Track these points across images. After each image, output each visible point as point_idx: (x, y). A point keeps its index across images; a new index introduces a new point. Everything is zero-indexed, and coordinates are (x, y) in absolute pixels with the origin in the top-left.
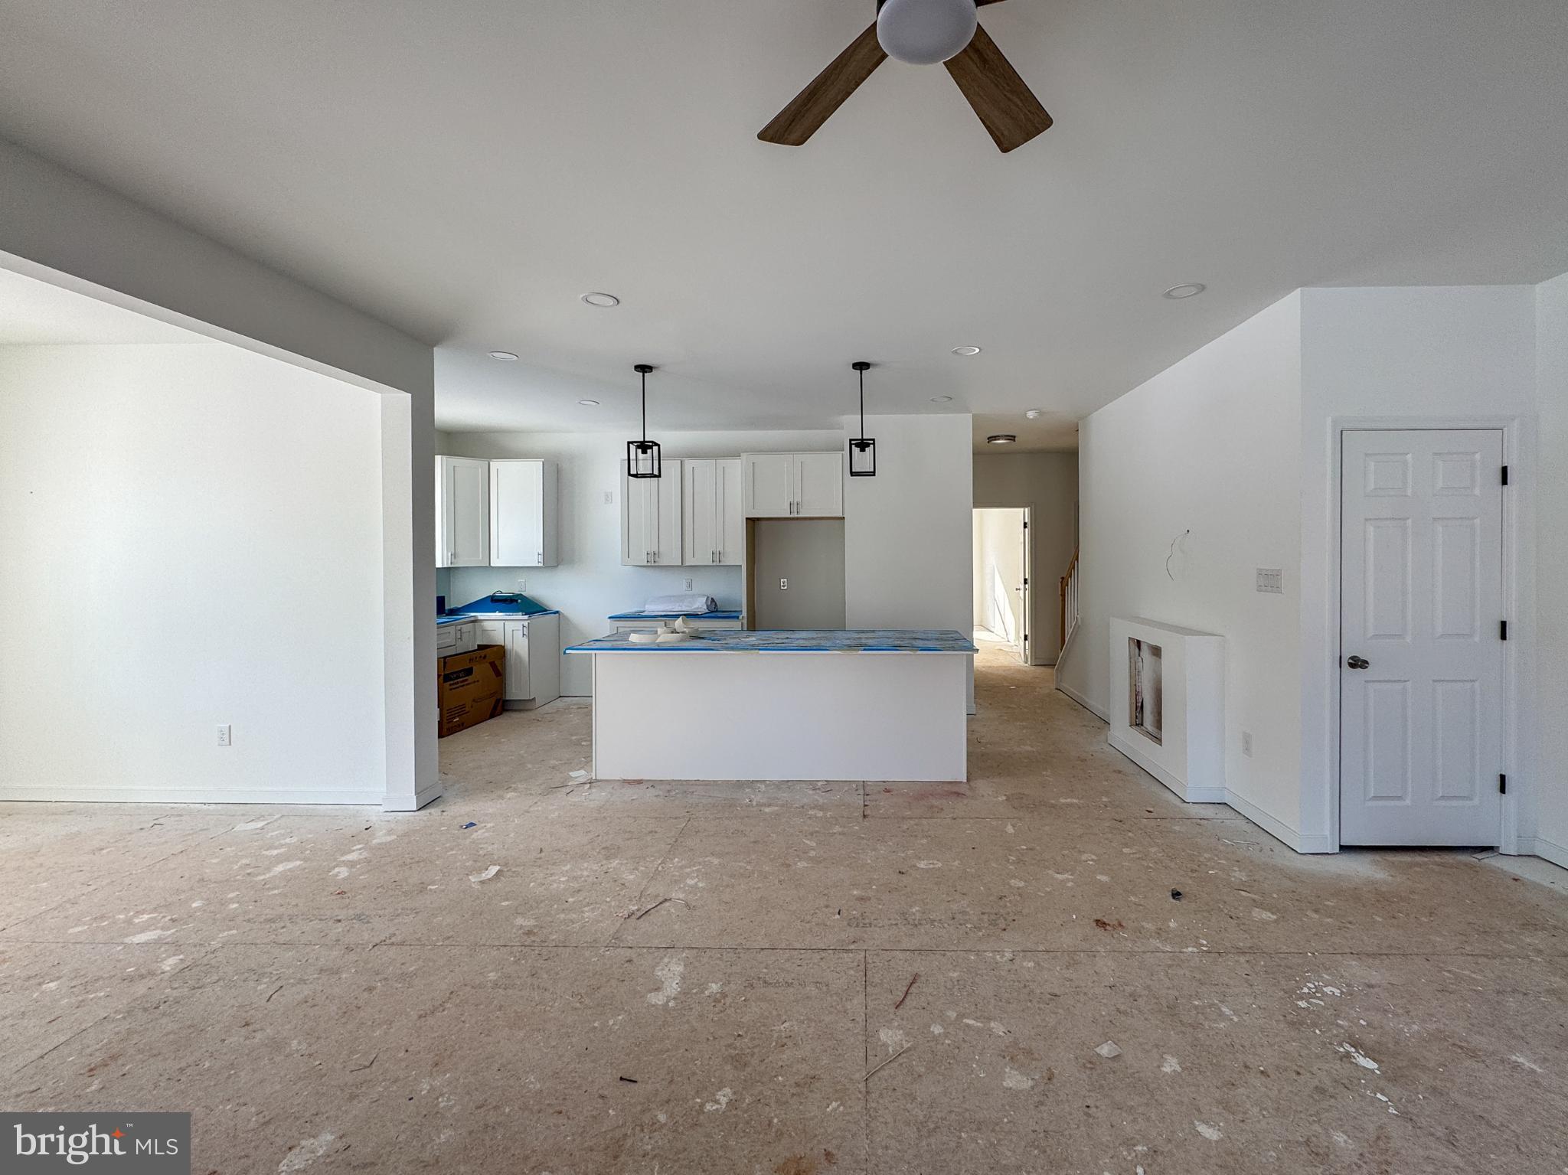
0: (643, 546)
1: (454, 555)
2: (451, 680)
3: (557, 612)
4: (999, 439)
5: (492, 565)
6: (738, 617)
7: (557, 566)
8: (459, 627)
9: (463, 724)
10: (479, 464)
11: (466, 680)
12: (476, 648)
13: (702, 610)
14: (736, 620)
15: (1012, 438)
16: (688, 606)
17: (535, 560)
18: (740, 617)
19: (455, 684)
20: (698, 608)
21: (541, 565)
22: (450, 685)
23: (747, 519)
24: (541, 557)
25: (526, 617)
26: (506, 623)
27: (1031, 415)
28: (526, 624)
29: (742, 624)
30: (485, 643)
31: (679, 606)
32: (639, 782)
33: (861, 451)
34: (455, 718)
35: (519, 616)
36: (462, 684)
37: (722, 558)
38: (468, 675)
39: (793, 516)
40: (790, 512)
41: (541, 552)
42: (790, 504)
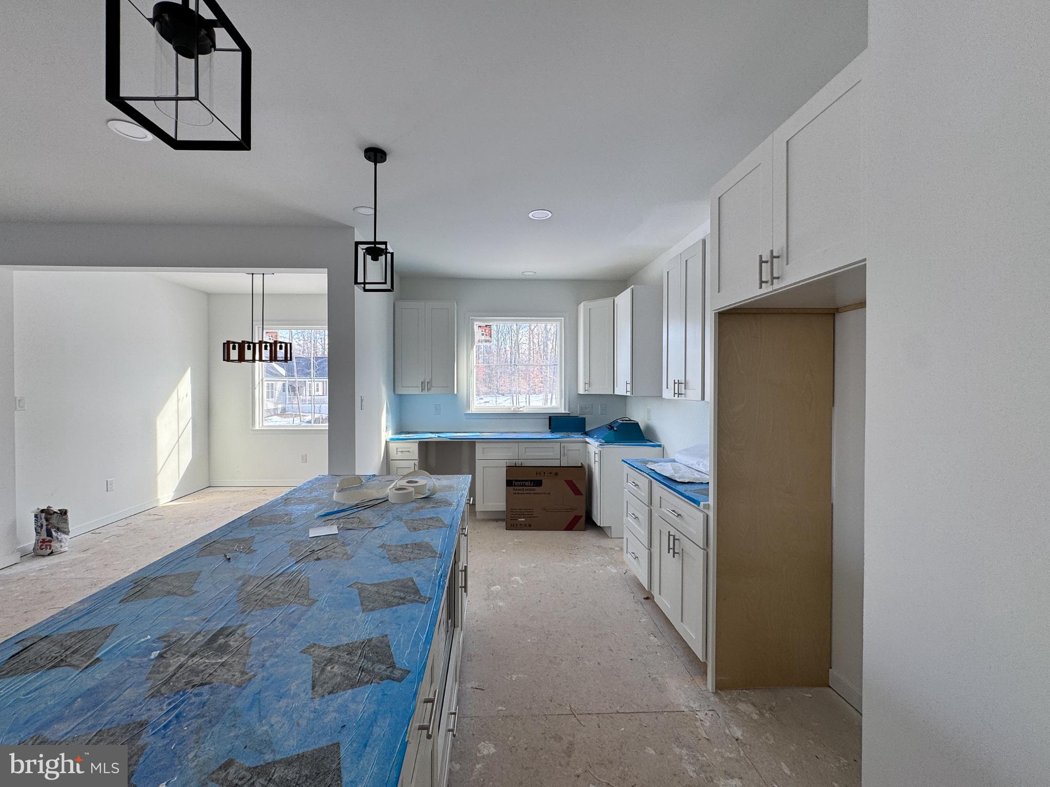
1: (588, 384)
5: (615, 393)
9: (530, 525)
10: (609, 301)
11: (533, 490)
19: (520, 490)
23: (718, 314)
28: (597, 451)
34: (520, 518)
38: (536, 486)
39: (767, 289)
40: (760, 282)
41: (629, 382)
42: (761, 263)
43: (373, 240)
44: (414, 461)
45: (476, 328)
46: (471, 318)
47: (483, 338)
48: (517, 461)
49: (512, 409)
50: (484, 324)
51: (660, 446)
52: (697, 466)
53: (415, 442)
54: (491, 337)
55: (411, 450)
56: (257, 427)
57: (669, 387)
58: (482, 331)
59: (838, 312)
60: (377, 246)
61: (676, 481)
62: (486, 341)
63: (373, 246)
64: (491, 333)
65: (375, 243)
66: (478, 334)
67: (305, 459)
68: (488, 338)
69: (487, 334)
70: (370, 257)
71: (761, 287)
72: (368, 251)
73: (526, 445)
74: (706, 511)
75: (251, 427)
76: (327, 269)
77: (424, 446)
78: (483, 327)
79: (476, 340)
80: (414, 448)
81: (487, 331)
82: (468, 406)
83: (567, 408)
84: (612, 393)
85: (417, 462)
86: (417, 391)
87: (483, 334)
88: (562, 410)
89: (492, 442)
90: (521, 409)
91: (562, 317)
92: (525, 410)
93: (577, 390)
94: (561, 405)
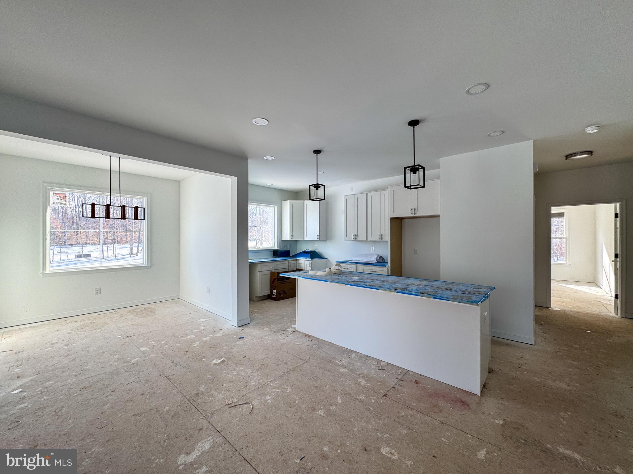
0: (352, 231)
1: (293, 236)
2: (280, 281)
3: (326, 258)
4: (576, 156)
5: (305, 239)
6: (386, 266)
7: (326, 240)
8: (289, 262)
9: (285, 297)
10: (302, 202)
11: (287, 281)
12: (296, 269)
13: (374, 261)
14: (385, 267)
15: (590, 153)
16: (369, 259)
17: (316, 238)
18: (387, 266)
19: (282, 282)
20: (372, 260)
21: (318, 240)
22: (280, 282)
23: (391, 218)
24: (318, 237)
25: (310, 260)
26: (305, 261)
27: (590, 130)
28: (310, 262)
29: (388, 269)
30: (299, 268)
31: (365, 259)
32: (309, 336)
33: (413, 173)
34: (282, 294)
35: (309, 259)
36: (285, 282)
37: (383, 238)
38: (287, 280)
39: (412, 216)
40: (411, 214)
41: (318, 235)
42: (411, 210)
57: (347, 236)
59: (403, 219)
61: (370, 263)
75: (41, 272)
89: (264, 263)
90: (260, 248)
91: (276, 205)
92: (261, 249)
93: (281, 238)
94: (275, 245)
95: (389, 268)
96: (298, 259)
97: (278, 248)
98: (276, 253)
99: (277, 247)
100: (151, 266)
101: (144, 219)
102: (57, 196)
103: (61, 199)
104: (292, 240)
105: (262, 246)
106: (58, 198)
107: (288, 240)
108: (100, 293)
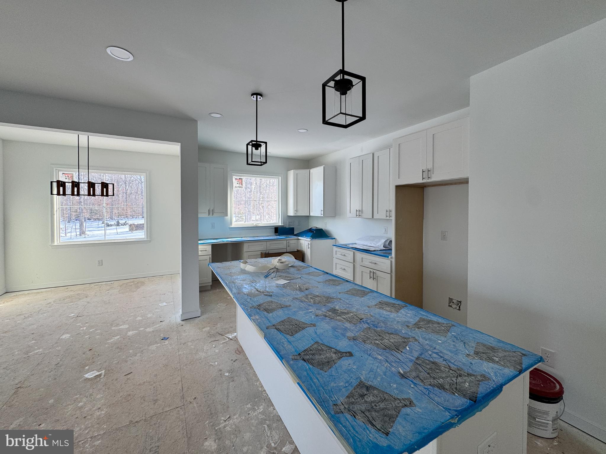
1: (296, 210)
6: (388, 257)
7: (335, 216)
8: (288, 241)
10: (307, 171)
12: (296, 251)
13: (379, 248)
14: (386, 258)
16: (375, 245)
18: (390, 257)
20: (378, 246)
21: (322, 215)
23: (398, 187)
24: (322, 213)
25: (311, 240)
26: (305, 241)
28: (310, 243)
29: (391, 262)
35: (309, 239)
37: (391, 215)
39: (424, 181)
40: (423, 178)
41: (322, 210)
42: (423, 172)
43: (256, 140)
44: (210, 256)
45: (234, 180)
46: (232, 174)
47: (238, 185)
48: (266, 251)
49: (254, 224)
50: (238, 178)
51: (335, 239)
52: (370, 244)
53: (210, 245)
54: (242, 185)
55: (207, 249)
56: (56, 244)
57: (351, 212)
58: (237, 182)
59: (425, 187)
60: (258, 143)
61: (370, 251)
62: (240, 187)
63: (255, 143)
64: (242, 183)
65: (257, 141)
66: (235, 183)
67: (101, 263)
68: (240, 185)
69: (240, 183)
70: (254, 148)
71: (423, 180)
72: (253, 145)
73: (271, 242)
74: (391, 260)
75: (50, 244)
76: (180, 143)
77: (214, 247)
78: (238, 179)
79: (234, 187)
80: (209, 248)
81: (240, 182)
82: (231, 223)
83: (283, 223)
84: (309, 215)
85: (211, 256)
86: (206, 215)
87: (238, 183)
88: (280, 224)
89: (253, 242)
90: (259, 224)
91: (280, 176)
92: (261, 225)
93: (287, 214)
94: (279, 221)
95: (394, 260)
96: (299, 238)
97: (283, 225)
98: (277, 230)
99: (281, 224)
100: (150, 241)
101: (113, 195)
102: (66, 176)
103: (69, 179)
104: (296, 215)
105: (261, 222)
106: (66, 177)
107: (292, 215)
108: (102, 265)
